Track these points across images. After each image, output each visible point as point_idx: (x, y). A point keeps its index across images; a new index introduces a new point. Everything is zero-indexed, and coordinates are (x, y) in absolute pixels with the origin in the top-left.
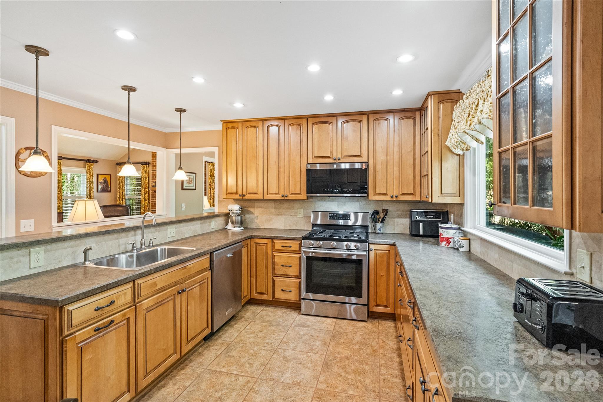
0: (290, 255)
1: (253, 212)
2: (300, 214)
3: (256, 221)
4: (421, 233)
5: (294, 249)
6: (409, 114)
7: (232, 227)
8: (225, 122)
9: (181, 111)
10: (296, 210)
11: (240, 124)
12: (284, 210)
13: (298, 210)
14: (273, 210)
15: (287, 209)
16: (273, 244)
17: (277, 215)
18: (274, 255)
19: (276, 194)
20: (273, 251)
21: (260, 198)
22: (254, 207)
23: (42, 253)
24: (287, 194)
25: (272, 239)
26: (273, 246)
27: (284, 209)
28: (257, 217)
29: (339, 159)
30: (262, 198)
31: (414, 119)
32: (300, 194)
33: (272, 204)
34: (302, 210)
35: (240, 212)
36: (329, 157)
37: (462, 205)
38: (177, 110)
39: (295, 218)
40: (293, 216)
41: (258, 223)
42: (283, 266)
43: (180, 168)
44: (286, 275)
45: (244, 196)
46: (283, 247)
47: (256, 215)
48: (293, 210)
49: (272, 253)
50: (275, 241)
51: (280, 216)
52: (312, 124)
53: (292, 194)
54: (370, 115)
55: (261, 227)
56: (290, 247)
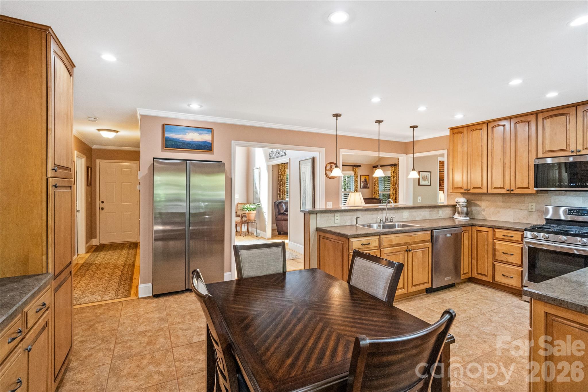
0: (512, 245)
1: (480, 205)
2: (532, 209)
3: (483, 213)
5: (516, 239)
7: (458, 217)
8: (452, 129)
9: (414, 127)
10: (527, 205)
11: (465, 129)
12: (512, 204)
13: (530, 205)
14: (501, 204)
15: (516, 203)
16: (494, 232)
17: (506, 208)
18: (495, 243)
19: (501, 188)
20: (494, 238)
21: (484, 192)
22: (481, 201)
23: (339, 216)
24: (513, 188)
25: (493, 228)
26: (494, 235)
28: (484, 209)
29: (579, 151)
30: (486, 192)
32: (528, 188)
33: (500, 198)
34: (534, 205)
35: (466, 204)
36: (564, 150)
38: (411, 127)
39: (526, 212)
40: (523, 209)
41: (484, 214)
42: (503, 253)
43: (414, 169)
44: (507, 262)
45: (469, 190)
46: (504, 236)
47: (482, 208)
48: (523, 205)
49: (493, 241)
50: (496, 230)
51: (509, 210)
52: (543, 119)
53: (519, 188)
55: (488, 219)
56: (512, 237)
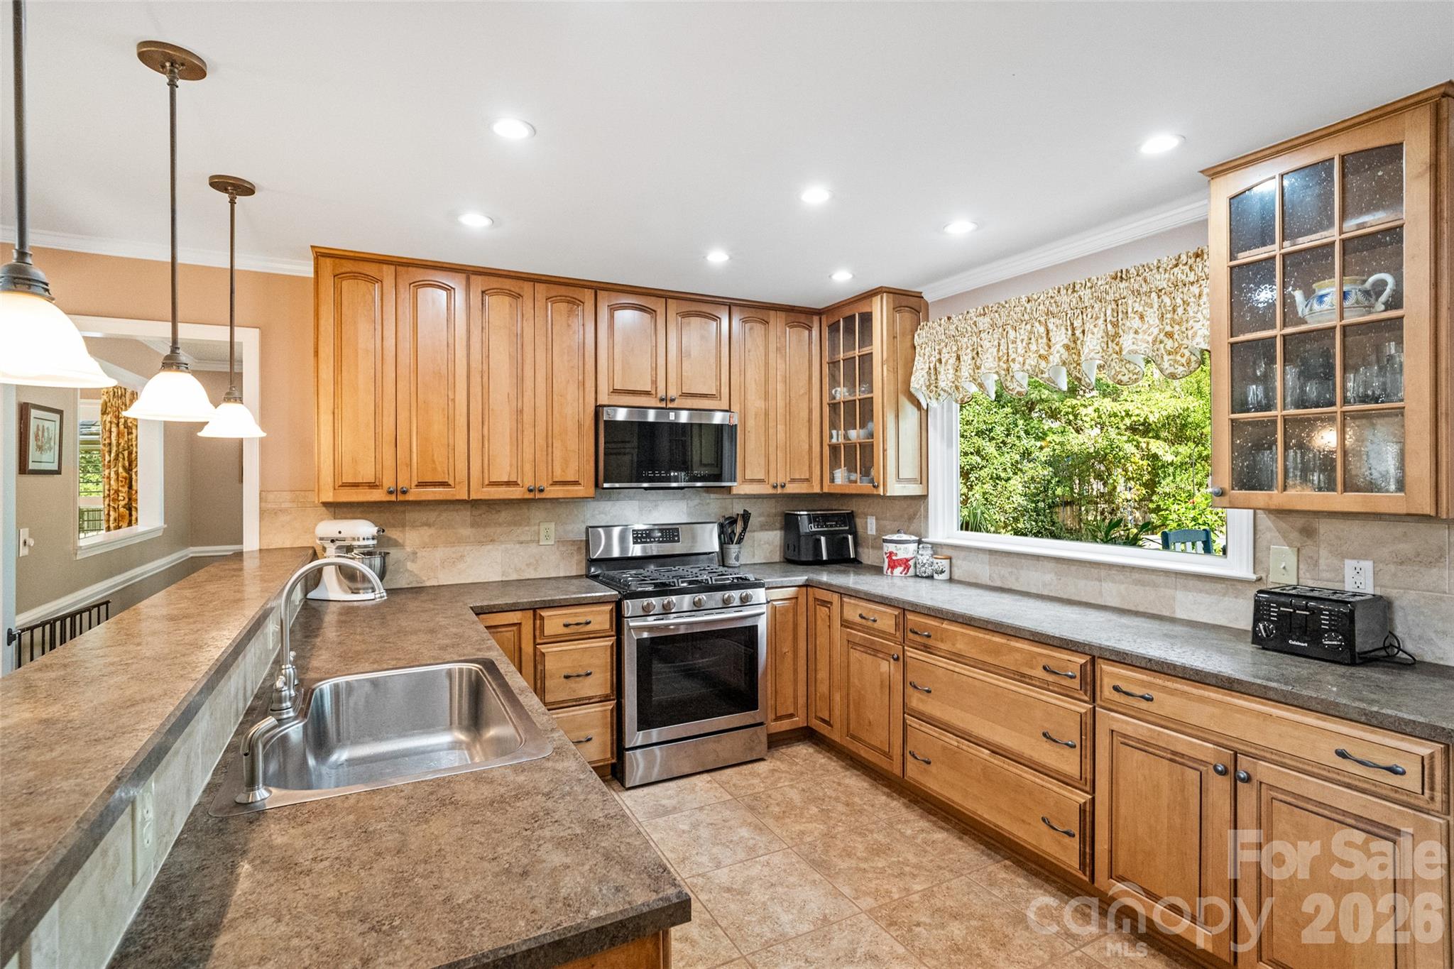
0: (587, 646)
1: (401, 541)
2: (547, 537)
3: (410, 565)
4: (825, 558)
5: (597, 627)
6: (802, 318)
7: (345, 592)
8: (321, 255)
9: (233, 188)
10: (536, 527)
11: (388, 272)
12: (499, 530)
13: (543, 526)
14: (466, 532)
15: (509, 524)
16: (538, 622)
17: (481, 543)
18: (543, 654)
19: (508, 484)
20: (538, 641)
21: (458, 497)
22: (404, 526)
24: (543, 483)
25: (535, 609)
26: (538, 630)
27: (500, 525)
28: (415, 553)
29: (672, 400)
30: (466, 497)
31: (810, 329)
32: (576, 483)
33: (466, 515)
34: (552, 526)
35: (375, 542)
36: (647, 393)
37: (924, 497)
38: (220, 183)
39: (533, 549)
40: (527, 542)
41: (416, 571)
42: (567, 677)
44: (576, 700)
45: (404, 492)
46: (566, 626)
47: (408, 549)
48: (527, 528)
49: (535, 648)
50: (545, 613)
51: (490, 547)
52: (609, 307)
53: (555, 483)
54: (733, 308)
55: (428, 584)
56: (588, 623)
